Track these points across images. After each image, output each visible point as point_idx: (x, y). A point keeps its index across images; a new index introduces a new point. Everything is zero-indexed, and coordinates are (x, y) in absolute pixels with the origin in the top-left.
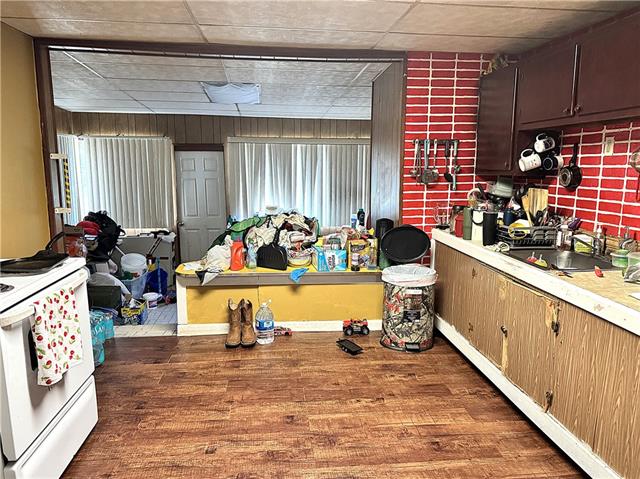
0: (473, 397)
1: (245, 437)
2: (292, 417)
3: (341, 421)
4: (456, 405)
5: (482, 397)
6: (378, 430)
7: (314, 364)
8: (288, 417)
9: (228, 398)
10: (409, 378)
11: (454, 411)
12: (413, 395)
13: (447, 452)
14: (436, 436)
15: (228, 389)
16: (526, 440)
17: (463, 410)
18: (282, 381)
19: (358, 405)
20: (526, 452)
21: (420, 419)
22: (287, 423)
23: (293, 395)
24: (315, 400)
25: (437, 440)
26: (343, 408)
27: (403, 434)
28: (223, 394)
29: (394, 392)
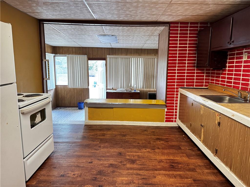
0: (189, 150)
1: (103, 158)
2: (121, 153)
3: (138, 156)
4: (182, 153)
5: (193, 151)
6: (151, 159)
7: (131, 136)
8: (119, 153)
9: (99, 145)
10: (166, 143)
11: (181, 155)
12: (166, 149)
13: (176, 168)
14: (173, 163)
15: (100, 143)
16: (207, 166)
17: (185, 155)
18: (119, 141)
19: (145, 151)
20: (206, 171)
21: (168, 157)
22: (119, 155)
23: (122, 146)
24: (130, 148)
25: (173, 164)
26: (140, 151)
27: (161, 161)
28: (98, 144)
29: (160, 147)
